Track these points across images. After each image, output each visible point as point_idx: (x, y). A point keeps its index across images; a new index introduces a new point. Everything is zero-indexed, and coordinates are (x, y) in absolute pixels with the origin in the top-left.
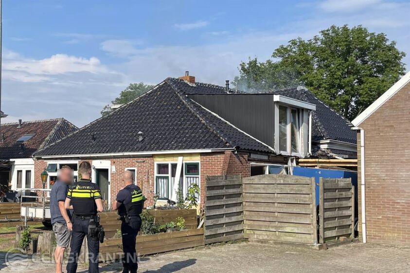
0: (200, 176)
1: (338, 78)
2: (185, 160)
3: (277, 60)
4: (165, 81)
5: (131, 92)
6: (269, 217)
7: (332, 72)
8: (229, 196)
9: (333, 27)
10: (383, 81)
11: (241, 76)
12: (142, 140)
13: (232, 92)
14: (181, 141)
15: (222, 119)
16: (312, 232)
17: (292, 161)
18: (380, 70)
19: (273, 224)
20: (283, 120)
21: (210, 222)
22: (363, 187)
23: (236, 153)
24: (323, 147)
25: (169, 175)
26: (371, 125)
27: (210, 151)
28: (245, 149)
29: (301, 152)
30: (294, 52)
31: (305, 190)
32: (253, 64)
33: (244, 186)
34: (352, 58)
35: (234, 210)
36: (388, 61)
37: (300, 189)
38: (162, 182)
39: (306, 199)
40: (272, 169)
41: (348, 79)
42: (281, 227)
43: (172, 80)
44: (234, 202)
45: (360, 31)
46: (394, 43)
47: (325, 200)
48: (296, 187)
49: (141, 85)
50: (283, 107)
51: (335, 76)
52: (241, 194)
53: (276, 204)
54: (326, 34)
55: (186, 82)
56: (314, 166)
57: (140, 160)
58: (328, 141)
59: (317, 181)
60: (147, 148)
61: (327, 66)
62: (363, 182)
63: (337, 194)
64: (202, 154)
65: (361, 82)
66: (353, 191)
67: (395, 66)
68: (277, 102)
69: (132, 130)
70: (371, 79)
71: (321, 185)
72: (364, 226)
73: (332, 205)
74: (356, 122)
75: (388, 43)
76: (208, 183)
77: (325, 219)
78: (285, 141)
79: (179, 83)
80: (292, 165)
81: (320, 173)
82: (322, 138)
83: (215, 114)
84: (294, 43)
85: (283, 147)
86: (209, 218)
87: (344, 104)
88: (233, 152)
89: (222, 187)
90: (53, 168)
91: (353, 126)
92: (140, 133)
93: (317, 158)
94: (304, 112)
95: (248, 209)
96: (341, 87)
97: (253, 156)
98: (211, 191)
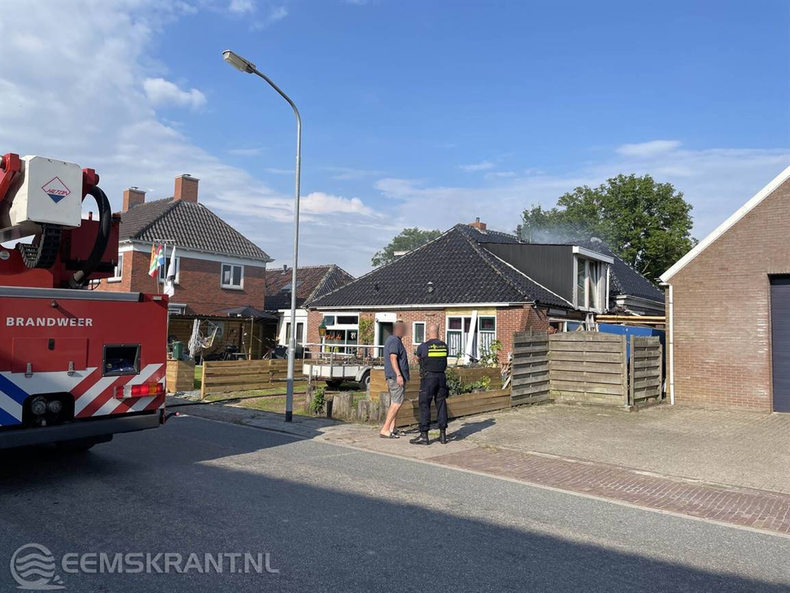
0: (495, 332)
1: (625, 230)
2: (480, 314)
3: (562, 209)
4: (454, 227)
5: (405, 238)
6: (577, 376)
7: (619, 224)
8: (536, 354)
9: (620, 176)
10: (671, 235)
11: (524, 225)
12: (433, 291)
13: (524, 241)
14: (476, 293)
15: (517, 270)
16: (622, 393)
17: (590, 318)
18: (668, 223)
19: (582, 384)
20: (581, 274)
21: (516, 382)
22: (671, 346)
23: (536, 307)
24: (620, 303)
25: (462, 330)
26: (680, 281)
27: (508, 305)
28: (544, 303)
29: (598, 308)
30: (580, 201)
31: (616, 348)
32: (537, 212)
33: (550, 342)
34: (639, 209)
35: (541, 369)
36: (675, 214)
37: (611, 347)
38: (454, 338)
39: (617, 357)
40: (570, 325)
41: (635, 231)
42: (590, 388)
43: (462, 226)
44: (540, 360)
45: (648, 181)
46: (681, 195)
47: (636, 359)
48: (605, 345)
49: (416, 230)
50: (582, 260)
51: (623, 228)
52: (547, 352)
53: (585, 363)
54: (613, 183)
55: (477, 229)
56: (620, 323)
57: (430, 313)
58: (625, 297)
59: (628, 339)
60: (438, 300)
61: (613, 217)
62: (671, 341)
63: (646, 353)
64: (498, 308)
65: (647, 235)
66: (661, 350)
67: (682, 219)
68: (576, 254)
69: (420, 281)
70: (658, 232)
71: (632, 342)
72: (672, 387)
73: (641, 364)
74: (665, 278)
75: (675, 194)
76: (516, 340)
77: (636, 380)
78: (583, 295)
79: (469, 229)
80: (589, 321)
81: (627, 330)
82: (618, 293)
83: (510, 265)
84: (579, 190)
85: (581, 303)
86: (515, 377)
87: (631, 257)
88: (533, 306)
89: (528, 344)
90: (330, 320)
91: (661, 282)
92: (430, 283)
93: (614, 314)
94: (602, 266)
95: (555, 368)
96: (627, 240)
97: (552, 311)
98: (519, 348)
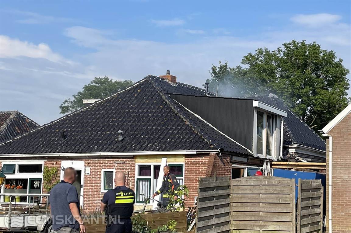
0: (183, 178)
1: (297, 89)
2: (169, 162)
3: (246, 67)
4: (145, 78)
5: (96, 86)
6: (254, 216)
7: (292, 83)
8: (219, 197)
9: (294, 41)
10: (333, 94)
11: (213, 80)
12: (122, 140)
13: (211, 94)
14: (165, 142)
15: (205, 121)
16: (291, 229)
17: (267, 164)
18: (330, 84)
19: (258, 223)
20: (260, 126)
21: (201, 224)
22: (330, 187)
23: (220, 155)
24: (291, 151)
25: (152, 177)
26: (338, 133)
27: (195, 153)
28: (228, 151)
29: (274, 156)
30: (261, 61)
31: (286, 190)
32: (224, 69)
33: (232, 187)
34: (308, 71)
35: (223, 211)
36: (336, 77)
37: (282, 189)
38: (143, 185)
39: (287, 198)
40: (250, 170)
41: (305, 90)
42: (265, 226)
43: (153, 78)
44: (223, 203)
45: (315, 48)
46: (341, 61)
47: (303, 199)
48: (278, 188)
49: (107, 79)
50: (261, 113)
51: (295, 87)
52: (229, 195)
53: (261, 204)
54: (288, 47)
55: (167, 81)
56: (290, 169)
57: (119, 161)
58: (296, 146)
59: (297, 182)
60: (128, 149)
61: (288, 77)
62: (330, 183)
63: (310, 194)
64: (186, 156)
65: (315, 93)
66: (322, 191)
67: (341, 81)
68: (256, 108)
69: (110, 129)
70: (323, 91)
71: (299, 185)
72: (330, 222)
73: (307, 203)
74: (326, 129)
75: (336, 60)
76: (200, 185)
77: (302, 217)
78: (261, 144)
79: (159, 81)
80: (266, 167)
81: (296, 174)
82: (290, 143)
83: (198, 116)
84: (260, 51)
85: (259, 151)
86: (200, 219)
87: (302, 112)
88: (218, 154)
89: (212, 189)
90: (10, 169)
91: (324, 133)
92: (120, 131)
93: (287, 161)
94: (277, 118)
95: (235, 209)
96: (299, 97)
97: (235, 158)
98: (203, 193)
